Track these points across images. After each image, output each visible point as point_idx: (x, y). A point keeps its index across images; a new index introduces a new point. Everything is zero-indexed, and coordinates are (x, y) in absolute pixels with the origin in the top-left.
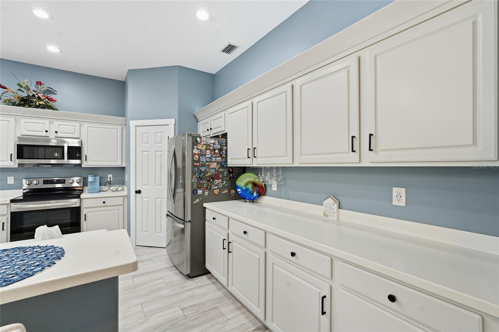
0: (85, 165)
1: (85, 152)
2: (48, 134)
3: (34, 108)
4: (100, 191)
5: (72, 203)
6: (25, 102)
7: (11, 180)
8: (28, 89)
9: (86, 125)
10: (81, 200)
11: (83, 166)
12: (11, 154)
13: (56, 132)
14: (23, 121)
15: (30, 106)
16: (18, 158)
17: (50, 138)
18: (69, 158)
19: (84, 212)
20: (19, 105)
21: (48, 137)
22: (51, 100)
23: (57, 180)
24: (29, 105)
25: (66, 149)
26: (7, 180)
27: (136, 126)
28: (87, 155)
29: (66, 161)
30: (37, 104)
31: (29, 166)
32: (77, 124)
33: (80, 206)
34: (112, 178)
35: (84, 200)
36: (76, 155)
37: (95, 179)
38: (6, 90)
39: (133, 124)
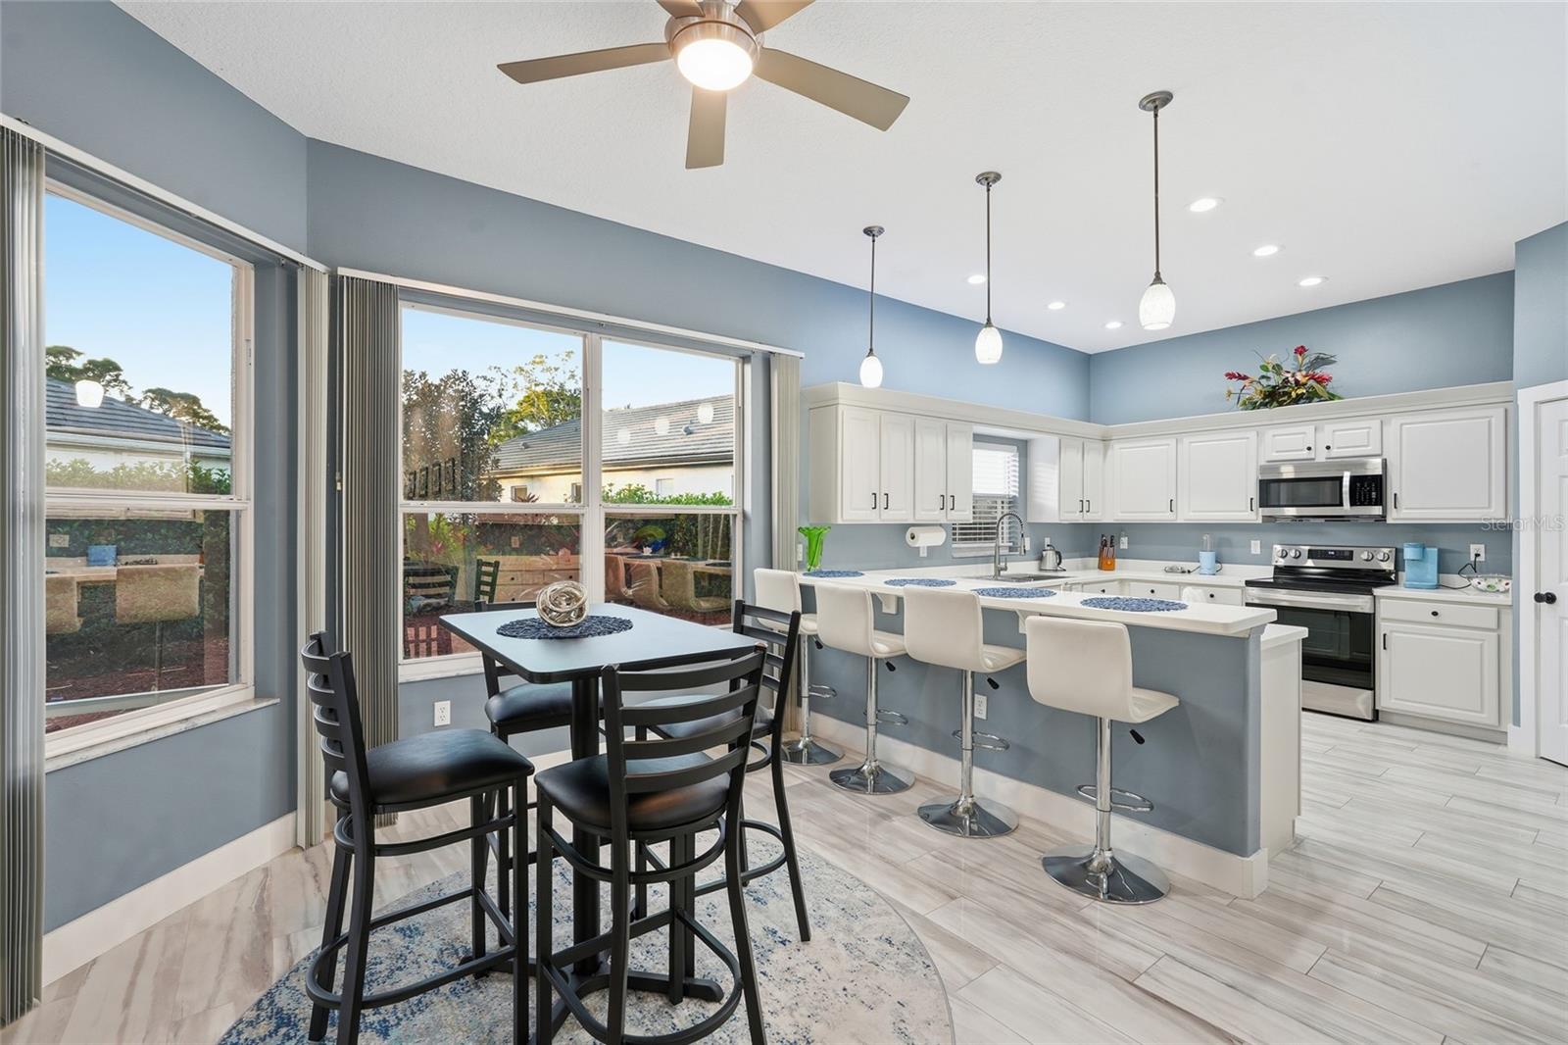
0: (1394, 519)
1: (1393, 486)
2: (1311, 455)
3: (1289, 404)
4: (1439, 586)
5: (1358, 603)
6: (1274, 397)
7: (1256, 547)
8: (1278, 368)
9: (1395, 422)
10: (1377, 601)
11: (1389, 521)
12: (1252, 499)
13: (1328, 448)
14: (1270, 433)
15: (1281, 404)
16: (1262, 505)
17: (1316, 461)
18: (1353, 503)
19: (1382, 627)
20: (1264, 405)
21: (1313, 459)
22: (1320, 380)
23: (1335, 551)
24: (1278, 402)
25: (1346, 482)
26: (1250, 546)
27: (1536, 402)
28: (1398, 496)
29: (1347, 508)
30: (1294, 395)
31: (1283, 521)
32: (1375, 424)
33: (1372, 612)
34: (1483, 555)
35: (1382, 600)
36: (1370, 495)
37: (1424, 554)
38: (1246, 382)
39: (1526, 397)
